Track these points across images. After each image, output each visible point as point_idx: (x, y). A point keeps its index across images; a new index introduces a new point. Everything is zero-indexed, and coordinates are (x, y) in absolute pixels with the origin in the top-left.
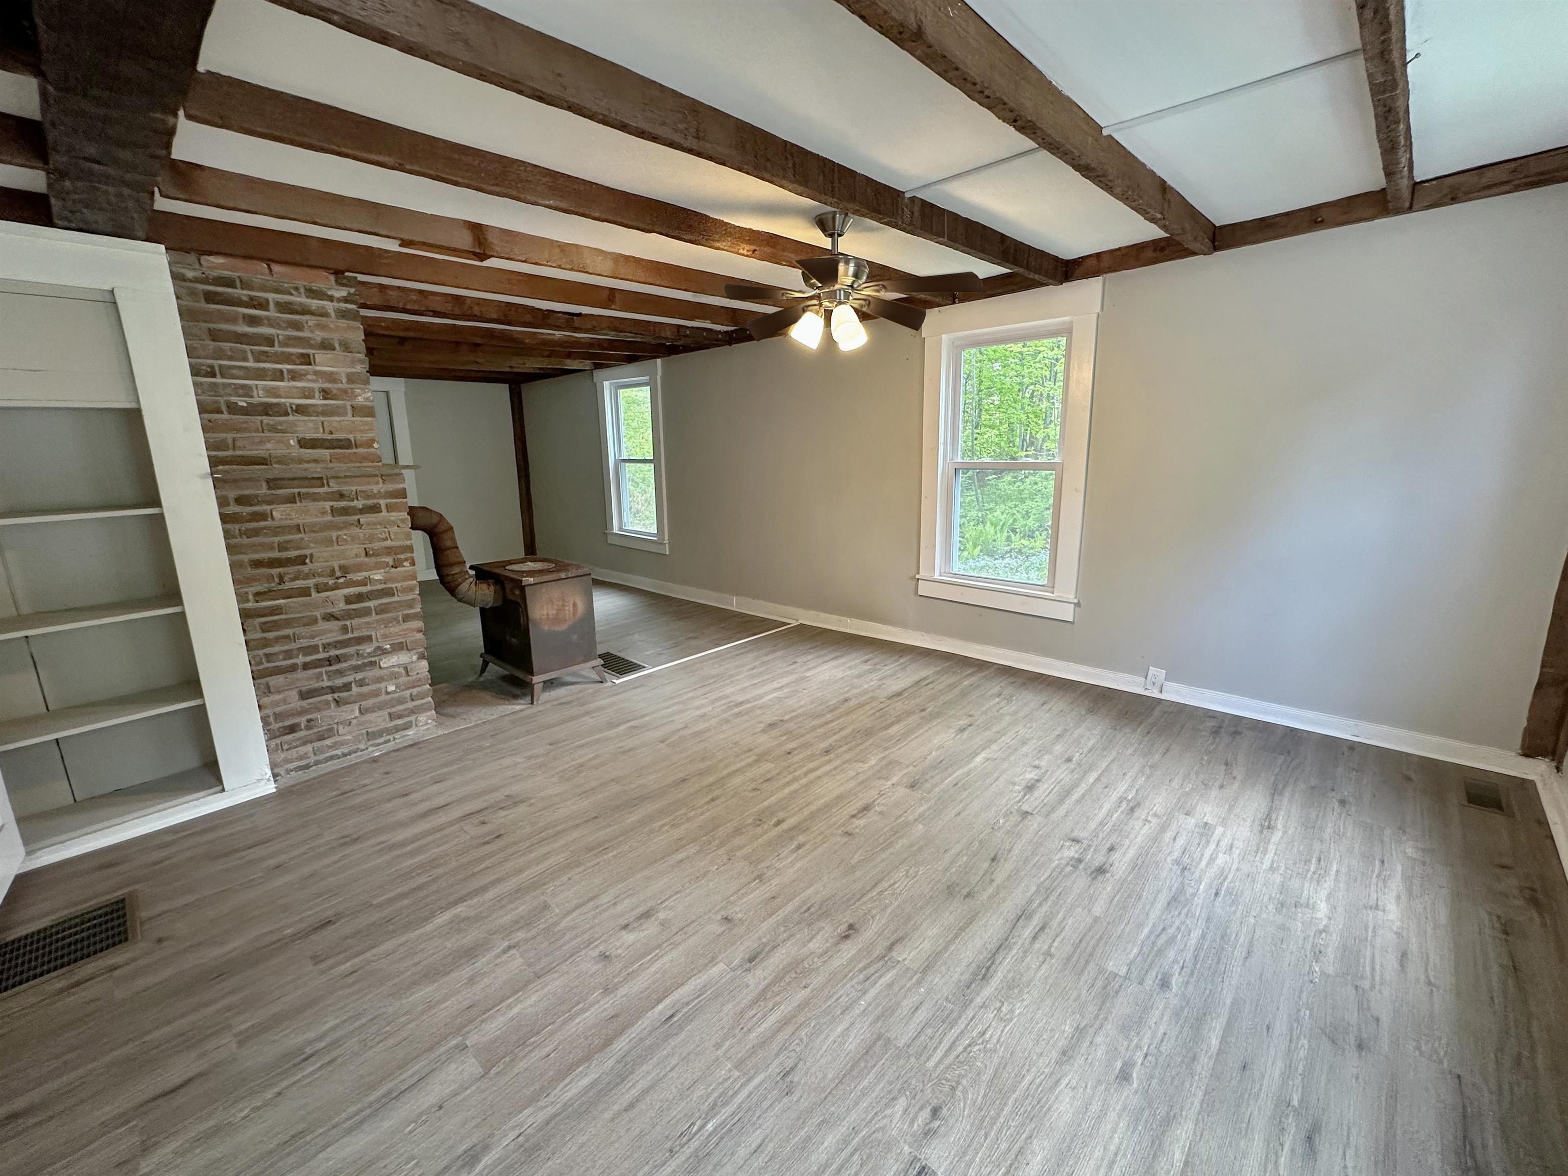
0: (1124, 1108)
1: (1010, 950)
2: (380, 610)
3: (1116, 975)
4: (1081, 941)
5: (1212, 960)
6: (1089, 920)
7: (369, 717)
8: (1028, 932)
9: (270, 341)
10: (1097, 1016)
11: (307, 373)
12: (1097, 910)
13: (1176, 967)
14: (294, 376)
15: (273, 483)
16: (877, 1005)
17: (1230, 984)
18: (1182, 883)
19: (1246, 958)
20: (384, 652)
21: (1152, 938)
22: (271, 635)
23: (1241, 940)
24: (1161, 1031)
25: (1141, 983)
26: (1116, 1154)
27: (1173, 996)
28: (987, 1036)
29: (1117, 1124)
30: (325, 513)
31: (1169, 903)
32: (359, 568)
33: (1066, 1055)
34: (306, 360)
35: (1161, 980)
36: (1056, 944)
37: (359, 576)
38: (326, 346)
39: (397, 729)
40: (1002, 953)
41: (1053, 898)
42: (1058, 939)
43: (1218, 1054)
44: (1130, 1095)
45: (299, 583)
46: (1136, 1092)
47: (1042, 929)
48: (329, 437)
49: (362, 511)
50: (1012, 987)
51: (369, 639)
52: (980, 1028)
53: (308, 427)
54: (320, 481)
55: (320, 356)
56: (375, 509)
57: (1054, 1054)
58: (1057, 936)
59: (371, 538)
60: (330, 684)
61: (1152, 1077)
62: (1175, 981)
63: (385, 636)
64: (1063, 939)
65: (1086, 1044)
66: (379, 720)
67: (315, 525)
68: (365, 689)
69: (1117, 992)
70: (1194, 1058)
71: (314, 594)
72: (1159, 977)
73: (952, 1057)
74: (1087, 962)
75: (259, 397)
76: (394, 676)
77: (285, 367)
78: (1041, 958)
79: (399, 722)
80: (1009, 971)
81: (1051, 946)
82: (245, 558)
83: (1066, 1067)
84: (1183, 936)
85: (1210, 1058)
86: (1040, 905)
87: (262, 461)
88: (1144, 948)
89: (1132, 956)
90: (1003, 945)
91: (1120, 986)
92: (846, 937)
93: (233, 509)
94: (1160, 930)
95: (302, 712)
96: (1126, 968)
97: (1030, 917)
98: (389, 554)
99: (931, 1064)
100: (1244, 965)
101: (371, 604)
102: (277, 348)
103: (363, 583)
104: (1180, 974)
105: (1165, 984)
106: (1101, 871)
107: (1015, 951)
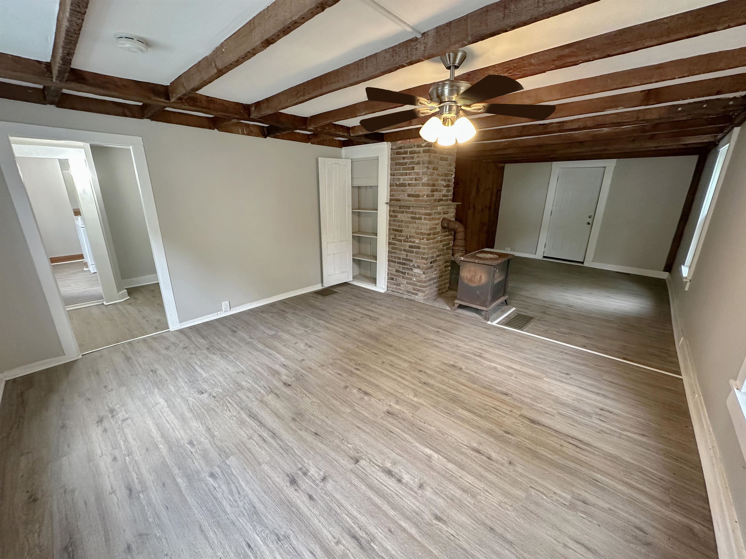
0: (182, 438)
1: (259, 426)
2: (416, 253)
3: (227, 458)
4: (251, 452)
5: (210, 506)
6: (261, 461)
7: (408, 285)
8: (265, 435)
9: (406, 164)
10: (215, 444)
11: (412, 173)
12: (265, 467)
13: (217, 485)
14: (410, 174)
15: (400, 207)
16: (254, 389)
17: (194, 506)
18: (267, 527)
19: (201, 526)
20: (415, 267)
21: (237, 484)
22: (393, 251)
23: (211, 533)
24: (196, 462)
25: (218, 466)
26: (174, 431)
27: (205, 475)
28: (228, 411)
29: (180, 434)
30: (408, 218)
31: (255, 508)
32: (413, 237)
33: (209, 430)
34: (413, 168)
35: (215, 475)
36: (254, 442)
37: (413, 240)
38: (418, 163)
39: (413, 294)
40: (258, 423)
41: (281, 450)
42: (255, 444)
43: (174, 478)
44: (185, 442)
45: (400, 238)
46: (184, 444)
47: (264, 440)
48: (414, 193)
49: (417, 219)
50: (242, 423)
51: (411, 261)
52: (231, 410)
53: (410, 190)
54: (409, 207)
55: (416, 167)
56: (420, 218)
57: (211, 426)
58: (257, 444)
59: (418, 228)
60: (402, 270)
61: (184, 451)
62: (211, 481)
63: (416, 262)
64: (255, 446)
65: (208, 437)
66: (410, 288)
67: (406, 221)
68: (409, 276)
69: (220, 455)
70: (180, 469)
71: (403, 242)
72: (216, 475)
73: (226, 402)
74: (239, 450)
75: (402, 181)
76: (415, 276)
77: (408, 171)
78: (249, 435)
79: (415, 292)
80: (249, 423)
81: (253, 440)
82: (392, 228)
83: (205, 428)
84: (230, 500)
85: (175, 474)
86: (279, 444)
87: (399, 200)
88: (234, 477)
89: (232, 469)
90: (262, 424)
91: (222, 458)
92: (285, 384)
93: (392, 213)
94: (240, 491)
95: (395, 275)
96: (228, 464)
97: (272, 437)
98: (421, 235)
99: (228, 398)
100: (198, 521)
101: (415, 250)
102: (408, 166)
103: (413, 242)
104: (213, 485)
105: (212, 475)
106: (293, 482)
107: (257, 427)
